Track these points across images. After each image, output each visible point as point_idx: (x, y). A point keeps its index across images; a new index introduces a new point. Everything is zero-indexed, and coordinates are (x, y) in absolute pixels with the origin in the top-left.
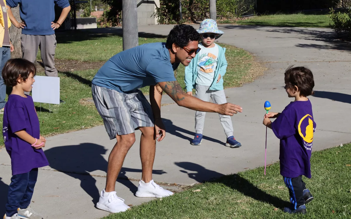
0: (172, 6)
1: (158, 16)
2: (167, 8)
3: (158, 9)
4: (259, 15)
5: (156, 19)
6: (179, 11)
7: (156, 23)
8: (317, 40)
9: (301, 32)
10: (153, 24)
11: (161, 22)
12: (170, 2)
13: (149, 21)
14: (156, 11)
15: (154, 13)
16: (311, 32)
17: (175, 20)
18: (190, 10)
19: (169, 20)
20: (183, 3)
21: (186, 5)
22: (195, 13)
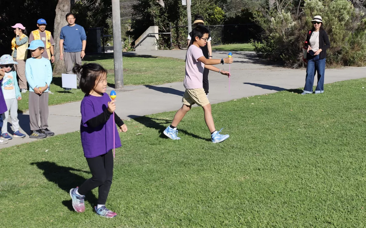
0: (166, 38)
1: (158, 45)
2: (163, 40)
3: (157, 41)
4: (224, 44)
5: (156, 47)
6: (170, 42)
7: (156, 49)
8: (245, 58)
9: (240, 54)
10: (154, 50)
11: (160, 48)
12: (165, 36)
13: (152, 48)
14: (156, 41)
15: (155, 43)
16: (246, 54)
17: (168, 47)
18: (177, 40)
19: (164, 47)
20: (172, 37)
21: (174, 38)
22: (181, 43)
